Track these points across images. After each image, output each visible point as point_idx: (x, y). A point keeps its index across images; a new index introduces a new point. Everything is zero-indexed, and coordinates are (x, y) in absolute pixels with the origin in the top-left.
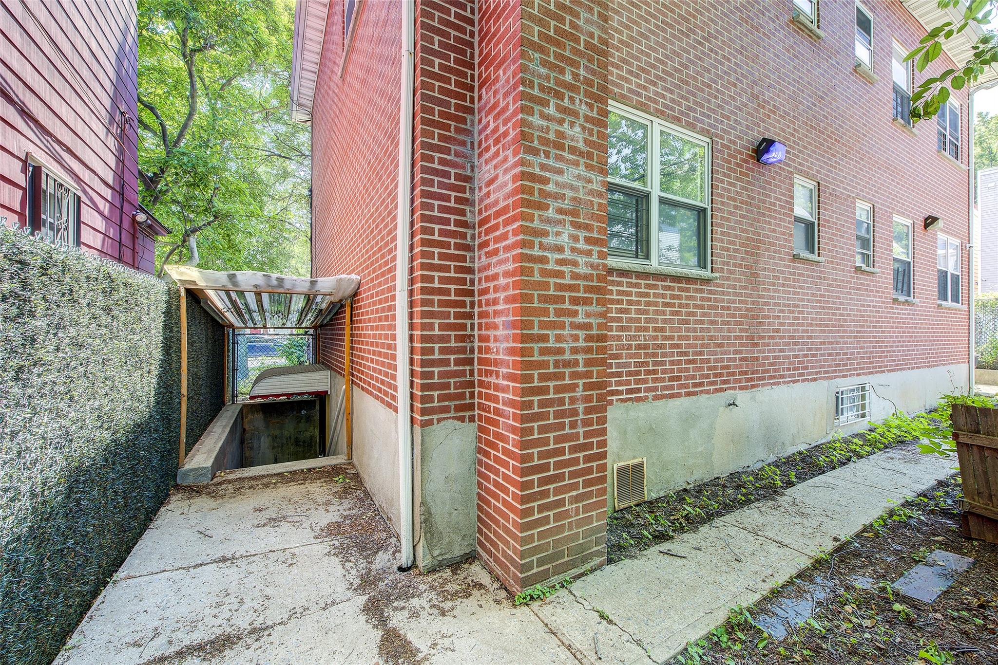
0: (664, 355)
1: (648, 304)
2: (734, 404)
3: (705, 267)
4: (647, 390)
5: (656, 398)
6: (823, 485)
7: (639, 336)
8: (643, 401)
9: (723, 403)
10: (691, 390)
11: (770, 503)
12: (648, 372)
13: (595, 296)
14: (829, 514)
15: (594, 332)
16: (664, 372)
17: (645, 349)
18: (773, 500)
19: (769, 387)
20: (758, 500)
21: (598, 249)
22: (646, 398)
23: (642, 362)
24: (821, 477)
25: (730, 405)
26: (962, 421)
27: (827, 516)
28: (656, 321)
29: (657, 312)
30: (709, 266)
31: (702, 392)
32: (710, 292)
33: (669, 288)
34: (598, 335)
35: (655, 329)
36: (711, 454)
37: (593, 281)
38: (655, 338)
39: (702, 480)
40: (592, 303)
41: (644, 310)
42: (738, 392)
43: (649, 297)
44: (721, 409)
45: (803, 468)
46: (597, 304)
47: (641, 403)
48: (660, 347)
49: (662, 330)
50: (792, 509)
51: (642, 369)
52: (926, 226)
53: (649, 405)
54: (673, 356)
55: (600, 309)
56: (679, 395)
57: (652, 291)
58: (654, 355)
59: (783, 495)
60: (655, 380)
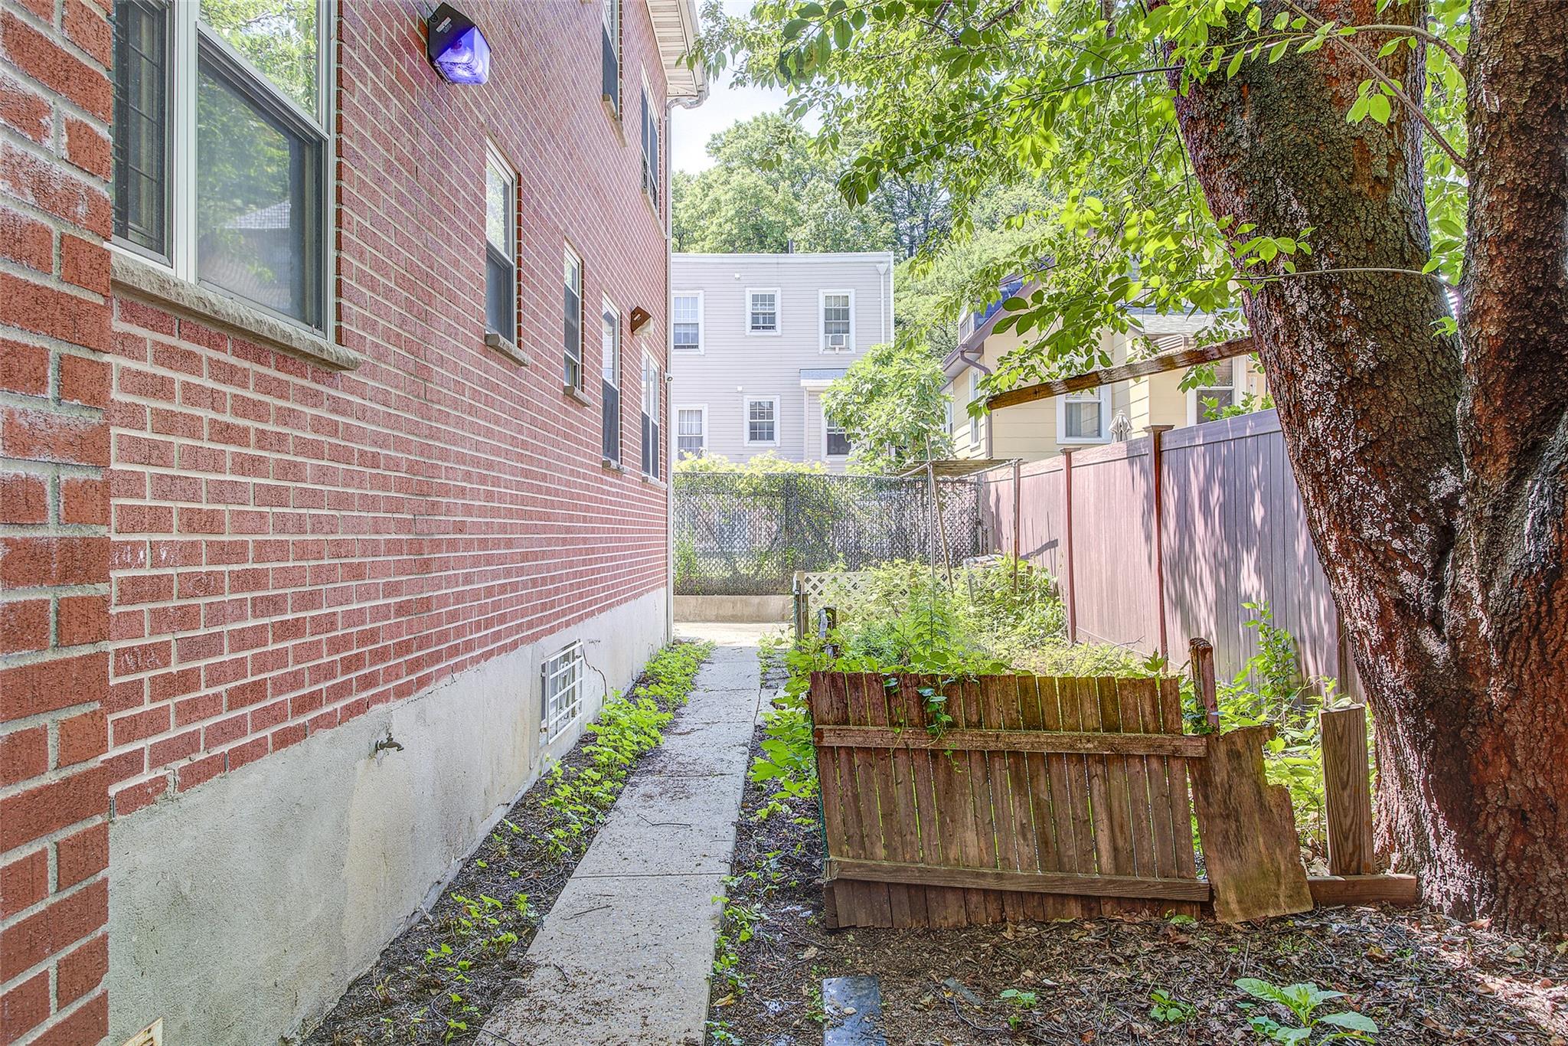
0: (217, 614)
1: (167, 422)
2: (391, 744)
3: (319, 324)
4: (163, 754)
5: (193, 777)
6: (587, 905)
7: (136, 546)
8: (149, 800)
9: (366, 748)
10: (291, 723)
11: (520, 1006)
12: (167, 686)
13: (55, 349)
14: (641, 979)
15: (51, 532)
16: (216, 676)
17: (156, 596)
18: (520, 993)
19: (447, 679)
20: (486, 1010)
21: (74, 115)
22: (160, 784)
23: (144, 649)
24: (572, 885)
25: (379, 747)
26: (824, 703)
27: (642, 988)
28: (191, 489)
29: (195, 458)
30: (331, 323)
31: (316, 723)
32: (337, 406)
33: (229, 374)
34: (68, 545)
35: (192, 521)
36: (341, 916)
37: (44, 268)
38: (189, 552)
39: (320, 1011)
40: (41, 383)
41: (154, 445)
42: (396, 705)
43: (169, 397)
44: (361, 765)
45: (522, 872)
46: (66, 391)
47: (142, 811)
48: (206, 585)
49: (211, 522)
50: (571, 1002)
51: (145, 675)
52: (634, 326)
53: (170, 809)
54: (242, 617)
55: (73, 416)
56: (256, 751)
57: (179, 377)
58: (186, 618)
59: (529, 969)
60: (190, 711)
